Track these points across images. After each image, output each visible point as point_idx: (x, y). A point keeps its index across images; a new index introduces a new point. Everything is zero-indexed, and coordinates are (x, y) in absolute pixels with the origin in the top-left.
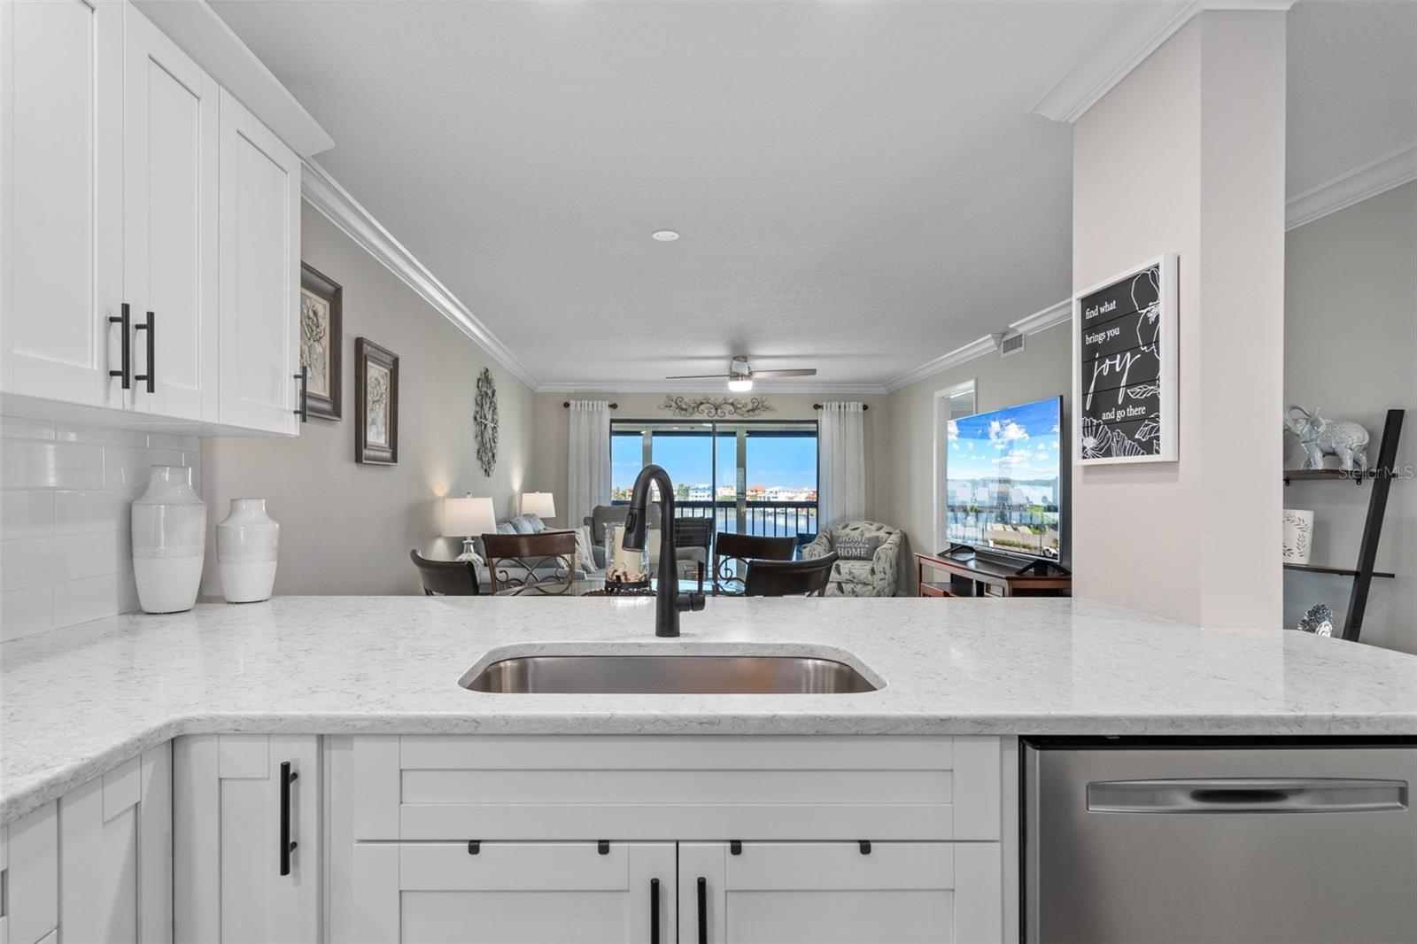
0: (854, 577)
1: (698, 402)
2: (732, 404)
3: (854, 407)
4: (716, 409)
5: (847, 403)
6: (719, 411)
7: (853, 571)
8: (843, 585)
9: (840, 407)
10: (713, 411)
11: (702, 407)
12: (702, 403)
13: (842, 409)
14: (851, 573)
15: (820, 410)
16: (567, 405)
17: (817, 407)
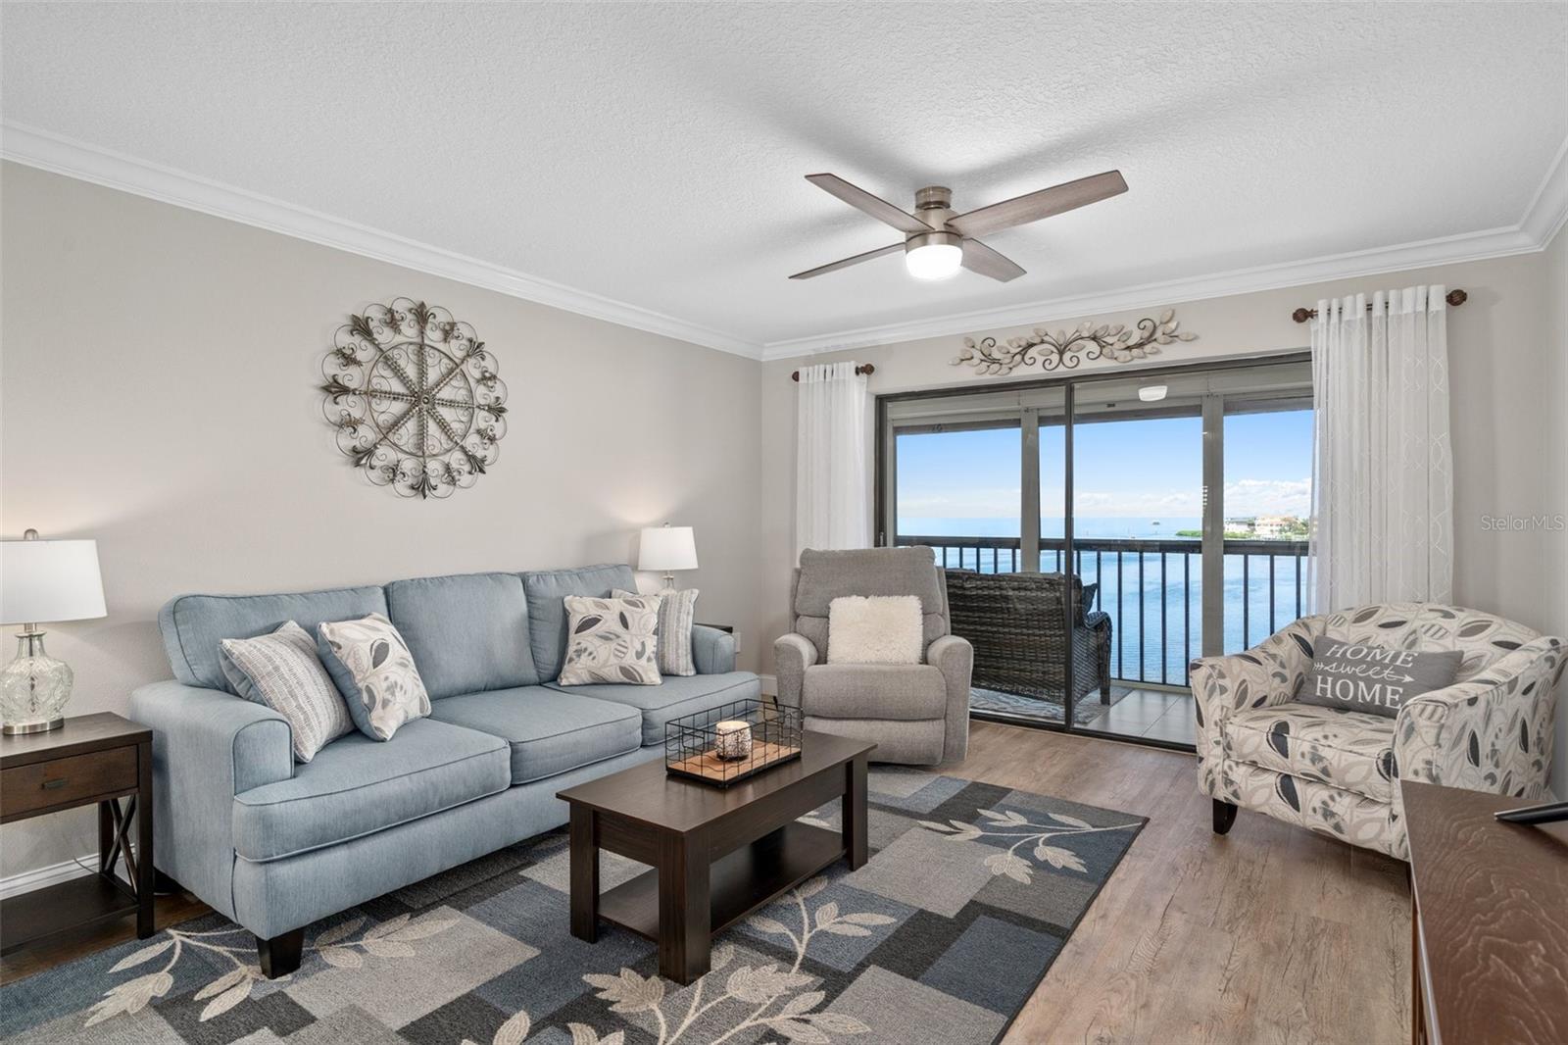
0: (1325, 771)
1: (1023, 343)
2: (1094, 338)
3: (1426, 300)
4: (1061, 353)
5: (1392, 296)
6: (1067, 356)
7: (1324, 752)
8: (1297, 785)
9: (1369, 308)
10: (1055, 358)
11: (1032, 352)
12: (1031, 345)
13: (1378, 310)
14: (1316, 758)
15: (1311, 324)
16: (796, 377)
17: (1303, 315)
